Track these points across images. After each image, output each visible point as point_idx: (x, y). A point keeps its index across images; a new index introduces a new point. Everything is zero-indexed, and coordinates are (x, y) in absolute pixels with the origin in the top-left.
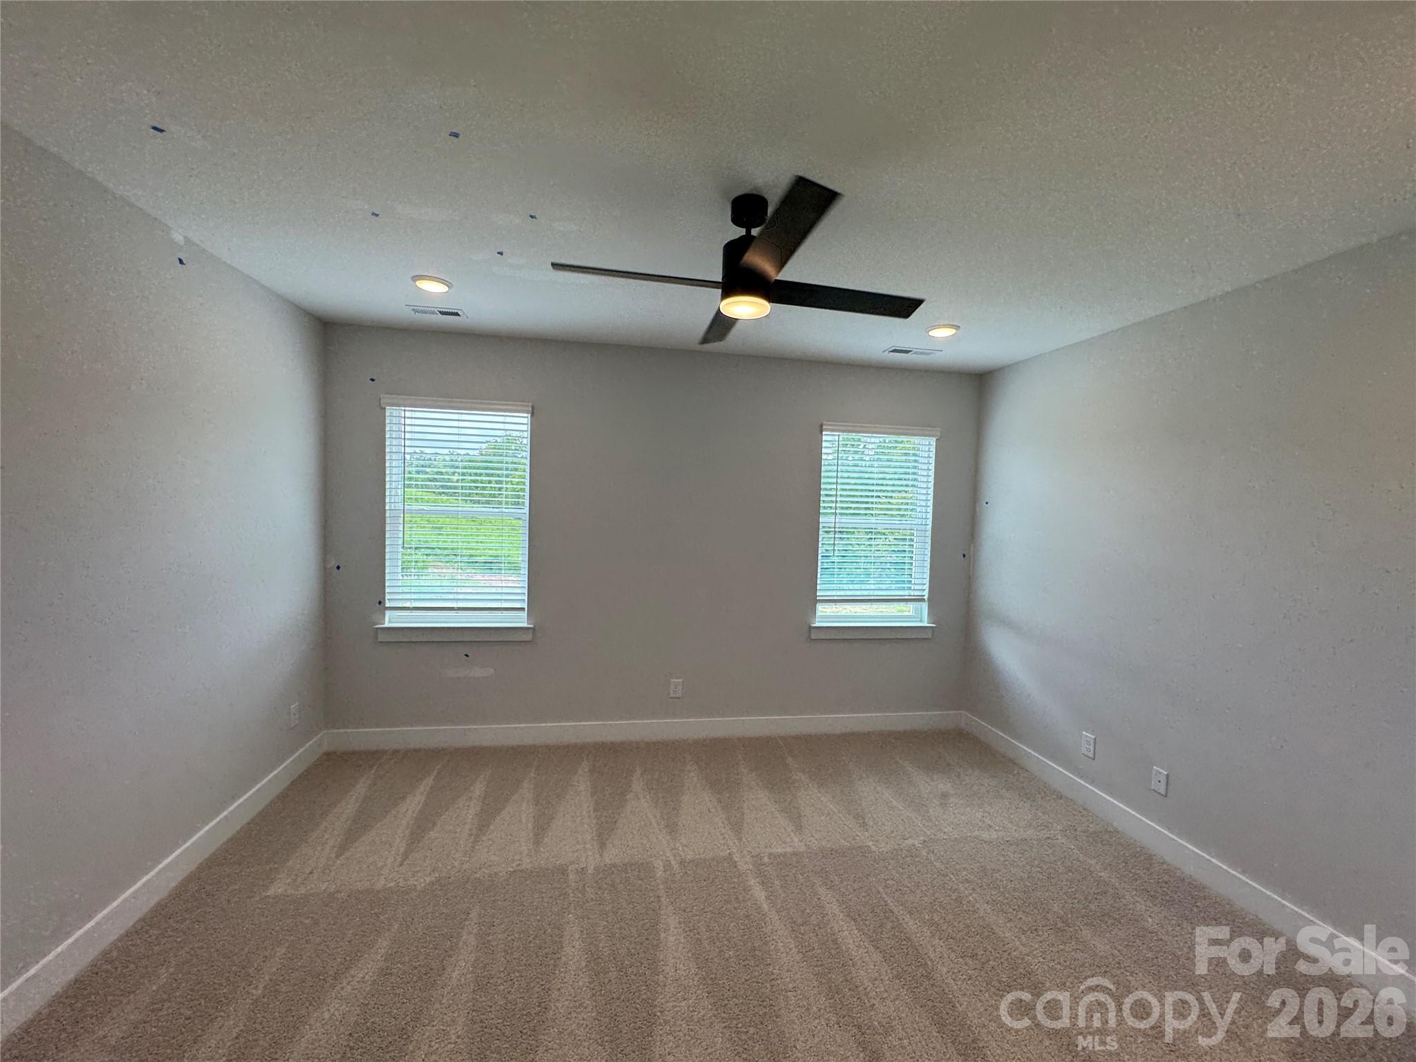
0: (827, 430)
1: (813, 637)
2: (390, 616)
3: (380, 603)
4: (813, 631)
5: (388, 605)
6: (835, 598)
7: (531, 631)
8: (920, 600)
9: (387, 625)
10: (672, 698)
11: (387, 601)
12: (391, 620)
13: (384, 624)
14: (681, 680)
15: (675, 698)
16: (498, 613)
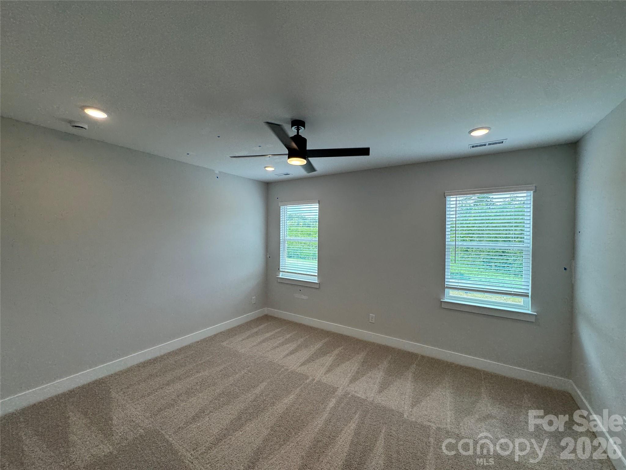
0: (448, 196)
1: (443, 307)
2: (282, 274)
3: (279, 269)
4: (443, 303)
5: (281, 270)
6: (458, 287)
7: (319, 284)
8: (525, 295)
9: (280, 276)
10: (370, 322)
11: (280, 269)
12: (281, 275)
13: (279, 276)
14: (374, 315)
15: (371, 323)
16: (309, 276)
